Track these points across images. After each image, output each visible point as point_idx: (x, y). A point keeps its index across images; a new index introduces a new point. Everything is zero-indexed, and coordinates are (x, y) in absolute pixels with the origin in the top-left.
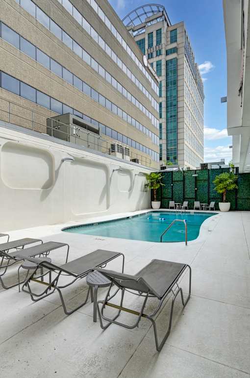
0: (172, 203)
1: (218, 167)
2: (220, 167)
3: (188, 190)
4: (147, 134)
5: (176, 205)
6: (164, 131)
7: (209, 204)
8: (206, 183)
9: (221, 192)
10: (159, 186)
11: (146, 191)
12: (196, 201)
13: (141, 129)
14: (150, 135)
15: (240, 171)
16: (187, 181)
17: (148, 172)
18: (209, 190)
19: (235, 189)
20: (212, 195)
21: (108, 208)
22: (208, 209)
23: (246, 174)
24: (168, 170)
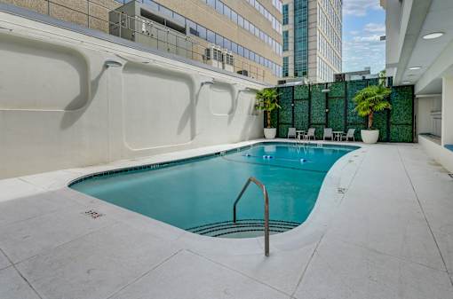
0: (292, 131)
1: (360, 78)
2: (364, 77)
3: (315, 112)
4: (266, 41)
5: (297, 133)
6: (291, 40)
7: (346, 132)
8: (343, 102)
9: (364, 114)
10: (274, 106)
11: (257, 115)
12: (327, 127)
13: (257, 34)
14: (270, 42)
15: (395, 83)
16: (314, 100)
17: (260, 88)
18: (346, 112)
19: (386, 109)
20: (351, 119)
21: (192, 139)
22: (344, 140)
23: (403, 86)
24: (288, 84)
